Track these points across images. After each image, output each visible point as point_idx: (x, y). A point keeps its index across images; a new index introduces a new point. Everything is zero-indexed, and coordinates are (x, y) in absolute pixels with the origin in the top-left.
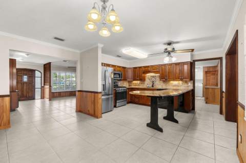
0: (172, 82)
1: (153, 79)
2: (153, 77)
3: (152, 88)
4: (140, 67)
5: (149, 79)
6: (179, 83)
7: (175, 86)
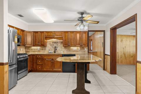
0: (72, 48)
1: (55, 45)
2: (55, 43)
3: (54, 53)
4: (42, 32)
5: (51, 45)
6: (78, 49)
7: (75, 51)
